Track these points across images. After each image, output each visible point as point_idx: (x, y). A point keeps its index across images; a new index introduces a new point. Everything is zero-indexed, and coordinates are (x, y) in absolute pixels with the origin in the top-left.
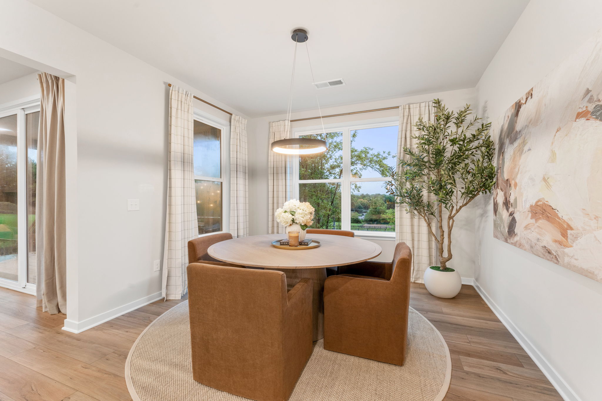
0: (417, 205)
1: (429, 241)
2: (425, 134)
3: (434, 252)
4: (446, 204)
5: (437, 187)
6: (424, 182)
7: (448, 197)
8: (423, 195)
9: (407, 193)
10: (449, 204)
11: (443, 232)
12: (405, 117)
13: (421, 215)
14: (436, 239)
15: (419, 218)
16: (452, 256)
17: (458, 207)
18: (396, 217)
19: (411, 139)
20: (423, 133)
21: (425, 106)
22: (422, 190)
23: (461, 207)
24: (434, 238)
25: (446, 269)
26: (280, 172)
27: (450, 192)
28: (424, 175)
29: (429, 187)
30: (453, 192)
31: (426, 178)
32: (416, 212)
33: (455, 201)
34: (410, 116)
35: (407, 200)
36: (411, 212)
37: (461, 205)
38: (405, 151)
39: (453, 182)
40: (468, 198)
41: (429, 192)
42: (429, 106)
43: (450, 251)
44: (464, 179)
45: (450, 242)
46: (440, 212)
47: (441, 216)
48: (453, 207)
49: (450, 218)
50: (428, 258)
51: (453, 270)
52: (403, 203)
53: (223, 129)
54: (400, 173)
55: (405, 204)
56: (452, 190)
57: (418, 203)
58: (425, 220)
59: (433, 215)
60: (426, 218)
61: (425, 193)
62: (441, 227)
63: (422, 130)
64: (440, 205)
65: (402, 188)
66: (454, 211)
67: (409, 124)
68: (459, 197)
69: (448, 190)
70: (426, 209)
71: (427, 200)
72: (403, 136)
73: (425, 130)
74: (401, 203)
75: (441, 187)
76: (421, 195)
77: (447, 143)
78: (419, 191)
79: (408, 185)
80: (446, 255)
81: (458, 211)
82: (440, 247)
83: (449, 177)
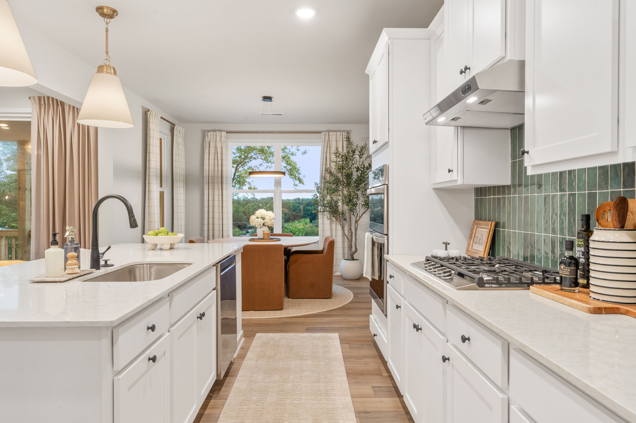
0: (335, 213)
1: (343, 242)
2: (340, 160)
3: (346, 249)
4: (353, 212)
5: (347, 200)
6: (340, 195)
7: (354, 207)
8: (339, 206)
9: (328, 204)
10: (355, 212)
11: (352, 232)
12: (326, 141)
13: (338, 221)
14: (348, 238)
15: (336, 224)
16: (357, 249)
17: (360, 215)
18: (319, 223)
19: (330, 162)
20: (339, 160)
21: (340, 135)
22: (338, 202)
23: (362, 214)
24: (346, 238)
25: (353, 259)
26: (216, 181)
27: (355, 204)
28: (340, 191)
29: (343, 200)
30: (357, 204)
31: (340, 193)
32: (334, 219)
33: (358, 210)
34: (330, 141)
35: (328, 209)
36: (330, 219)
37: (362, 213)
38: (326, 170)
39: (357, 197)
40: (366, 208)
41: (343, 204)
42: (342, 135)
43: (356, 246)
44: (363, 195)
45: (356, 239)
46: (350, 218)
47: (350, 221)
48: (357, 214)
49: (356, 222)
50: (342, 255)
51: (358, 260)
52: (325, 212)
53: (163, 138)
54: (322, 187)
55: (326, 213)
56: (356, 202)
57: (335, 212)
58: (340, 224)
59: (346, 220)
60: (341, 223)
61: (340, 204)
62: (351, 229)
63: (338, 158)
64: (350, 213)
65: (324, 200)
66: (358, 218)
67: (329, 148)
68: (360, 207)
69: (354, 203)
70: (341, 216)
71: (341, 209)
72: (325, 157)
73: (340, 157)
74: (324, 212)
75: (350, 201)
76: (337, 206)
77: (354, 168)
78: (336, 202)
79: (328, 198)
80: (353, 249)
81: (360, 218)
82: (350, 244)
83: (354, 194)
